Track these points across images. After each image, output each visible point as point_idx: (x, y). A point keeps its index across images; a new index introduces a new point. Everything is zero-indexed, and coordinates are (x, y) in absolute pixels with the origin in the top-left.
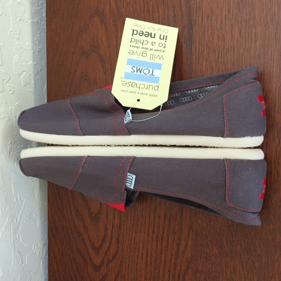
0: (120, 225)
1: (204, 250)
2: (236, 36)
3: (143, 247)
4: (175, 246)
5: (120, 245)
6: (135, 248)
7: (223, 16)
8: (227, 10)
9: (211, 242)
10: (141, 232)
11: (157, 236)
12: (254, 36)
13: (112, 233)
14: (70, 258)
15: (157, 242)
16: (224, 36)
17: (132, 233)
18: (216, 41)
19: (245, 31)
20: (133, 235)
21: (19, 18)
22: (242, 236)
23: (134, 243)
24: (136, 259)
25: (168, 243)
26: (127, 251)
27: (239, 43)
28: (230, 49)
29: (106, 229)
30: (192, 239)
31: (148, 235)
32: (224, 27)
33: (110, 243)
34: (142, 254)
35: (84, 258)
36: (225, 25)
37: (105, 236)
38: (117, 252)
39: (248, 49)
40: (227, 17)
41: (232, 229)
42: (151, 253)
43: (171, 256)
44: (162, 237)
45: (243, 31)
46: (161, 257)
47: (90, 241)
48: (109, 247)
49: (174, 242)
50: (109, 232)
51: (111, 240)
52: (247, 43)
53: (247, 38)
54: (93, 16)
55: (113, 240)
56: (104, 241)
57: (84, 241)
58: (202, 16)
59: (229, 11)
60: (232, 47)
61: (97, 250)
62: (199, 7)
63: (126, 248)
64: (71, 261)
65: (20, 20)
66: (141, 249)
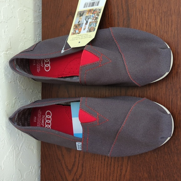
0: (84, 155)
1: (138, 174)
2: (158, 23)
3: (98, 170)
4: (119, 171)
5: (84, 168)
6: (93, 171)
7: (150, 10)
8: (152, 6)
9: (143, 169)
10: (97, 160)
11: (107, 164)
12: (171, 22)
13: (79, 160)
14: (54, 176)
15: (107, 167)
16: (150, 23)
17: (91, 161)
18: (145, 27)
19: (164, 19)
20: (92, 162)
21: (25, 20)
22: (164, 165)
23: (93, 167)
24: (94, 179)
25: (114, 168)
26: (88, 173)
27: (160, 28)
28: (154, 32)
29: (75, 158)
30: (130, 166)
31: (102, 162)
32: (150, 17)
33: (78, 167)
34: (98, 176)
35: (61, 177)
36: (151, 16)
37: (75, 162)
38: (82, 173)
39: (166, 32)
40: (152, 10)
41: (157, 160)
42: (104, 175)
43: (117, 178)
44: (111, 164)
45: (163, 19)
46: (110, 178)
47: (66, 165)
48: (77, 170)
49: (118, 168)
50: (77, 159)
51: (78, 165)
52: (166, 27)
53: (166, 24)
54: (69, 16)
55: (80, 165)
56: (74, 165)
57: (62, 165)
58: (136, 11)
59: (153, 6)
60: (156, 31)
61: (70, 171)
62: (134, 5)
63: (87, 170)
64: (54, 179)
65: (25, 21)
66: (97, 172)
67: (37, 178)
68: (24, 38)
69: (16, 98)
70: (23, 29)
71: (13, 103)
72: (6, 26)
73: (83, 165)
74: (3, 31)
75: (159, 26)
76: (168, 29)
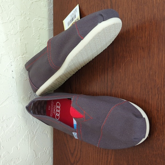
1: (120, 162)
2: (135, 30)
3: (92, 156)
4: (106, 158)
5: (82, 153)
6: (88, 156)
7: (129, 18)
8: (130, 14)
9: (123, 158)
10: (90, 147)
11: (98, 151)
12: (144, 29)
13: (78, 146)
14: (61, 157)
15: (98, 154)
19: (140, 26)
20: (87, 148)
22: (139, 157)
23: (88, 153)
24: (88, 162)
25: (103, 155)
26: (85, 157)
27: (137, 34)
29: (76, 143)
30: (114, 155)
31: (94, 149)
32: (129, 25)
33: (78, 151)
34: (91, 160)
35: (67, 158)
36: (130, 23)
37: (75, 147)
38: (80, 157)
39: (141, 38)
41: (133, 151)
44: (100, 152)
46: (99, 163)
47: (70, 149)
48: (77, 154)
50: (77, 145)
51: (78, 150)
53: (141, 31)
55: (79, 150)
56: (75, 150)
57: (67, 149)
59: (131, 14)
60: (133, 36)
61: (72, 155)
63: (84, 155)
65: (40, 29)
66: (91, 157)
67: (51, 158)
68: (39, 43)
69: (31, 92)
70: (38, 36)
71: (29, 97)
72: (22, 35)
73: (81, 150)
74: (19, 39)
75: (136, 32)
76: (142, 36)
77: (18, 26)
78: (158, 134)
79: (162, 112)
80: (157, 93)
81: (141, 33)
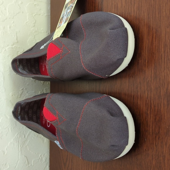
3: (81, 168)
6: (78, 169)
11: (87, 163)
13: (70, 155)
15: (87, 167)
23: (78, 165)
26: (75, 169)
33: (69, 161)
35: (60, 168)
37: (67, 156)
39: (130, 13)
41: (121, 167)
47: (63, 158)
48: (69, 164)
51: (70, 159)
56: (67, 159)
57: (60, 157)
61: (65, 165)
63: (75, 167)
65: (35, 15)
67: (48, 166)
68: (34, 31)
69: (23, 89)
70: (33, 23)
71: (20, 94)
72: (12, 22)
74: (8, 27)
75: (125, 6)
76: (131, 10)
77: (7, 11)
78: (147, 147)
79: (152, 116)
80: (146, 90)
81: (129, 6)
